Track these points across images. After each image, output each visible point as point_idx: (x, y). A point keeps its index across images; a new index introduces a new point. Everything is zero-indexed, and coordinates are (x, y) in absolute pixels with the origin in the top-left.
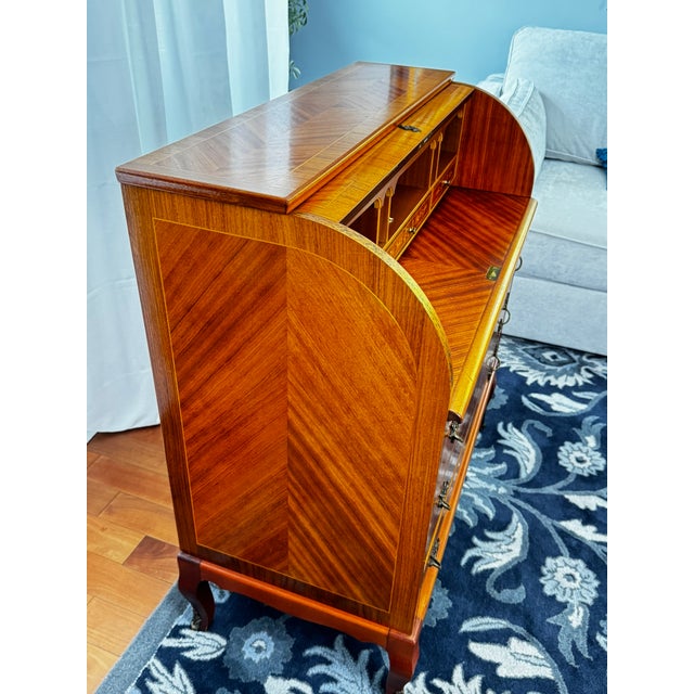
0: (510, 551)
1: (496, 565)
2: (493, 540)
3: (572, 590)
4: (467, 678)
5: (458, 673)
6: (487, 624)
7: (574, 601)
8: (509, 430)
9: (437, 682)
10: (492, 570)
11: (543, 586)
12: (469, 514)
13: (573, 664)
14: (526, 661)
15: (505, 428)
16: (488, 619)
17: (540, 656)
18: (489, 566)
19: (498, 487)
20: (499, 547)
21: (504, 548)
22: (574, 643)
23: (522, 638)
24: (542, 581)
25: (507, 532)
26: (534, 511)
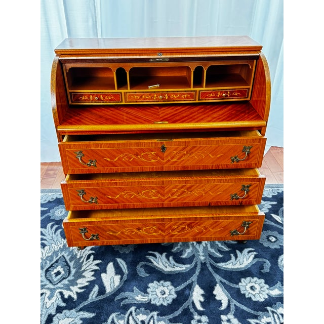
0: (166, 267)
1: (155, 263)
2: (168, 260)
3: (156, 294)
4: (97, 265)
5: (98, 262)
6: (124, 266)
7: (150, 296)
8: (250, 254)
9: (92, 257)
10: (152, 263)
11: (153, 282)
12: (178, 249)
13: (116, 299)
14: (111, 282)
15: (249, 252)
16: (126, 266)
17: (115, 287)
18: (153, 261)
19: (203, 256)
20: (166, 263)
21: (167, 265)
22: (127, 298)
23: (121, 279)
24: (155, 282)
25: (176, 264)
26: (197, 273)
